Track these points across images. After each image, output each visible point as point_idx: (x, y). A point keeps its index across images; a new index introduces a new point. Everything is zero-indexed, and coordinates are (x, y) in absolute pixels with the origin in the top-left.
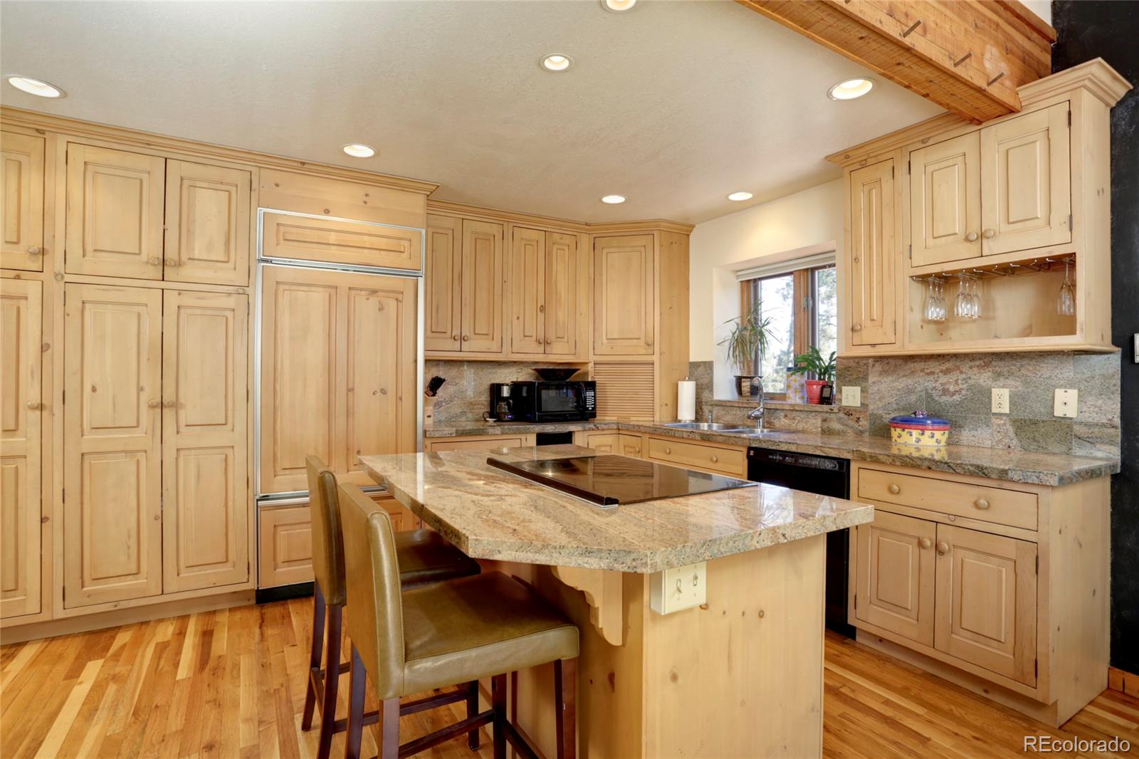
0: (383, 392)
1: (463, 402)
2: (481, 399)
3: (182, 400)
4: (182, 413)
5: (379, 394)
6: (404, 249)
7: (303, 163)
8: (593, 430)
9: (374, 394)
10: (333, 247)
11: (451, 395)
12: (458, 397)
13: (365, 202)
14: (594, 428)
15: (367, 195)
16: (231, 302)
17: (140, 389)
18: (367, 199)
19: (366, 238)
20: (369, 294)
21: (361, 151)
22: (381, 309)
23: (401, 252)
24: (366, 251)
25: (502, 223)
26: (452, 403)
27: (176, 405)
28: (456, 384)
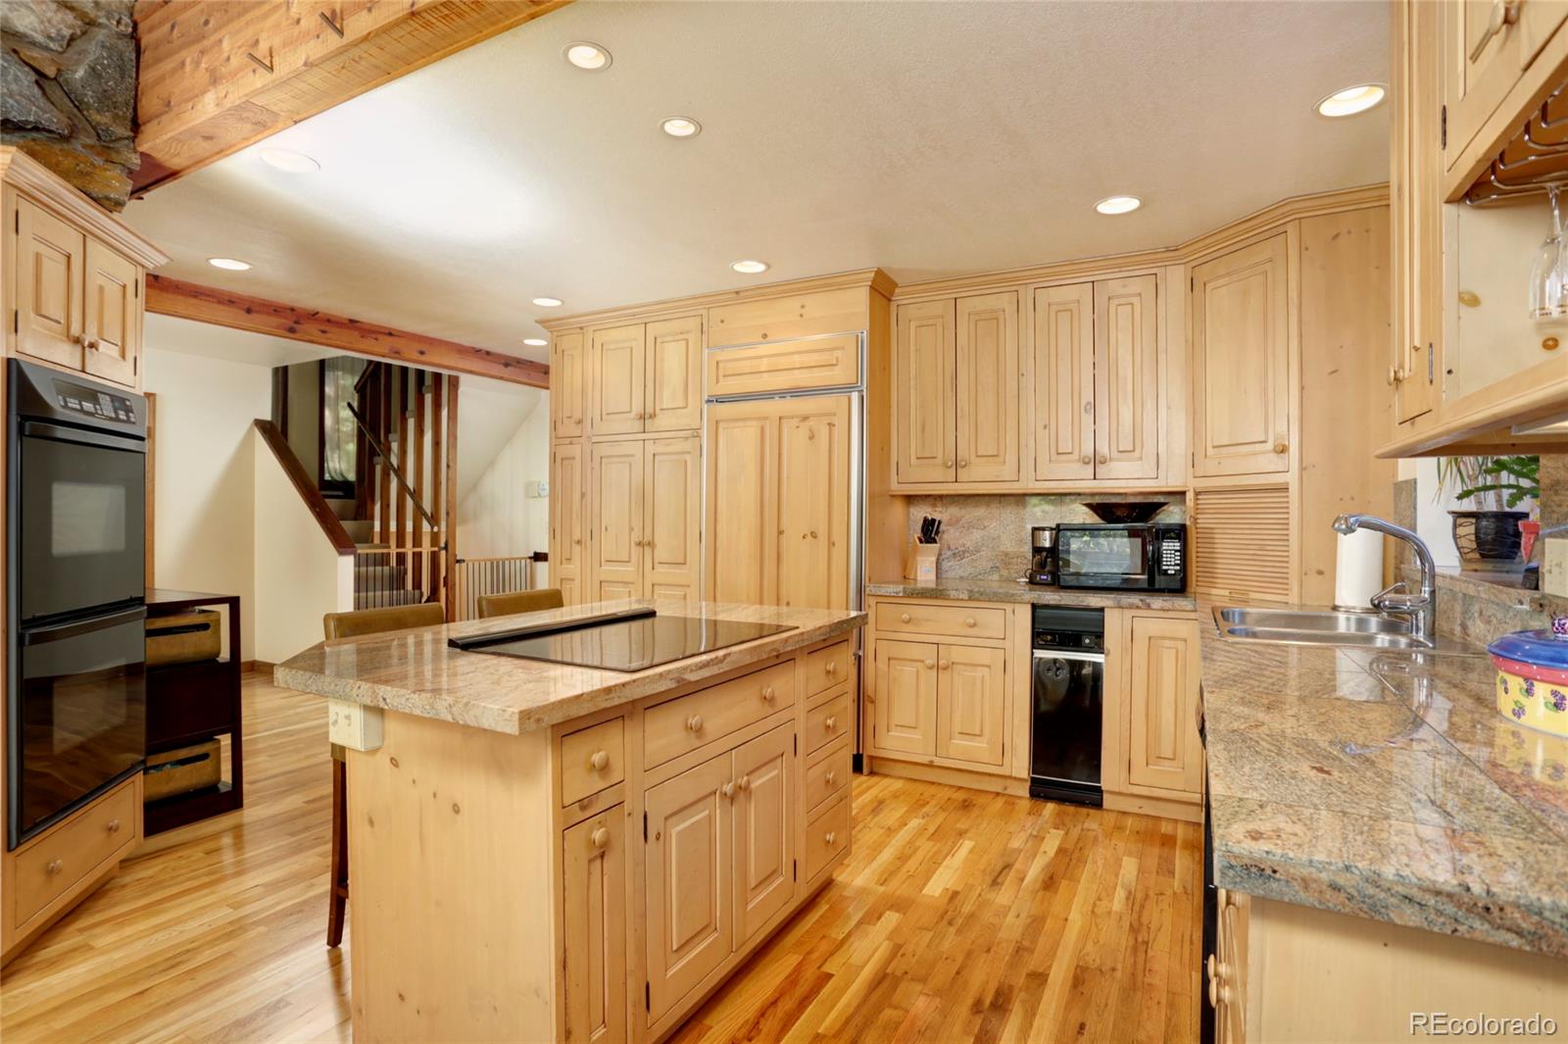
0: (814, 535)
1: (994, 554)
2: (1022, 550)
3: (656, 541)
4: (657, 552)
5: (809, 537)
6: (837, 361)
7: (737, 293)
8: (1138, 607)
9: (804, 538)
10: (765, 375)
11: (977, 543)
12: (988, 546)
13: (801, 316)
14: (1140, 604)
15: (803, 307)
16: (687, 446)
17: (631, 529)
18: (803, 311)
19: (796, 358)
20: (800, 421)
21: (752, 267)
22: (811, 438)
23: (833, 365)
24: (796, 372)
25: (1015, 288)
26: (978, 555)
27: (651, 544)
28: (985, 527)
